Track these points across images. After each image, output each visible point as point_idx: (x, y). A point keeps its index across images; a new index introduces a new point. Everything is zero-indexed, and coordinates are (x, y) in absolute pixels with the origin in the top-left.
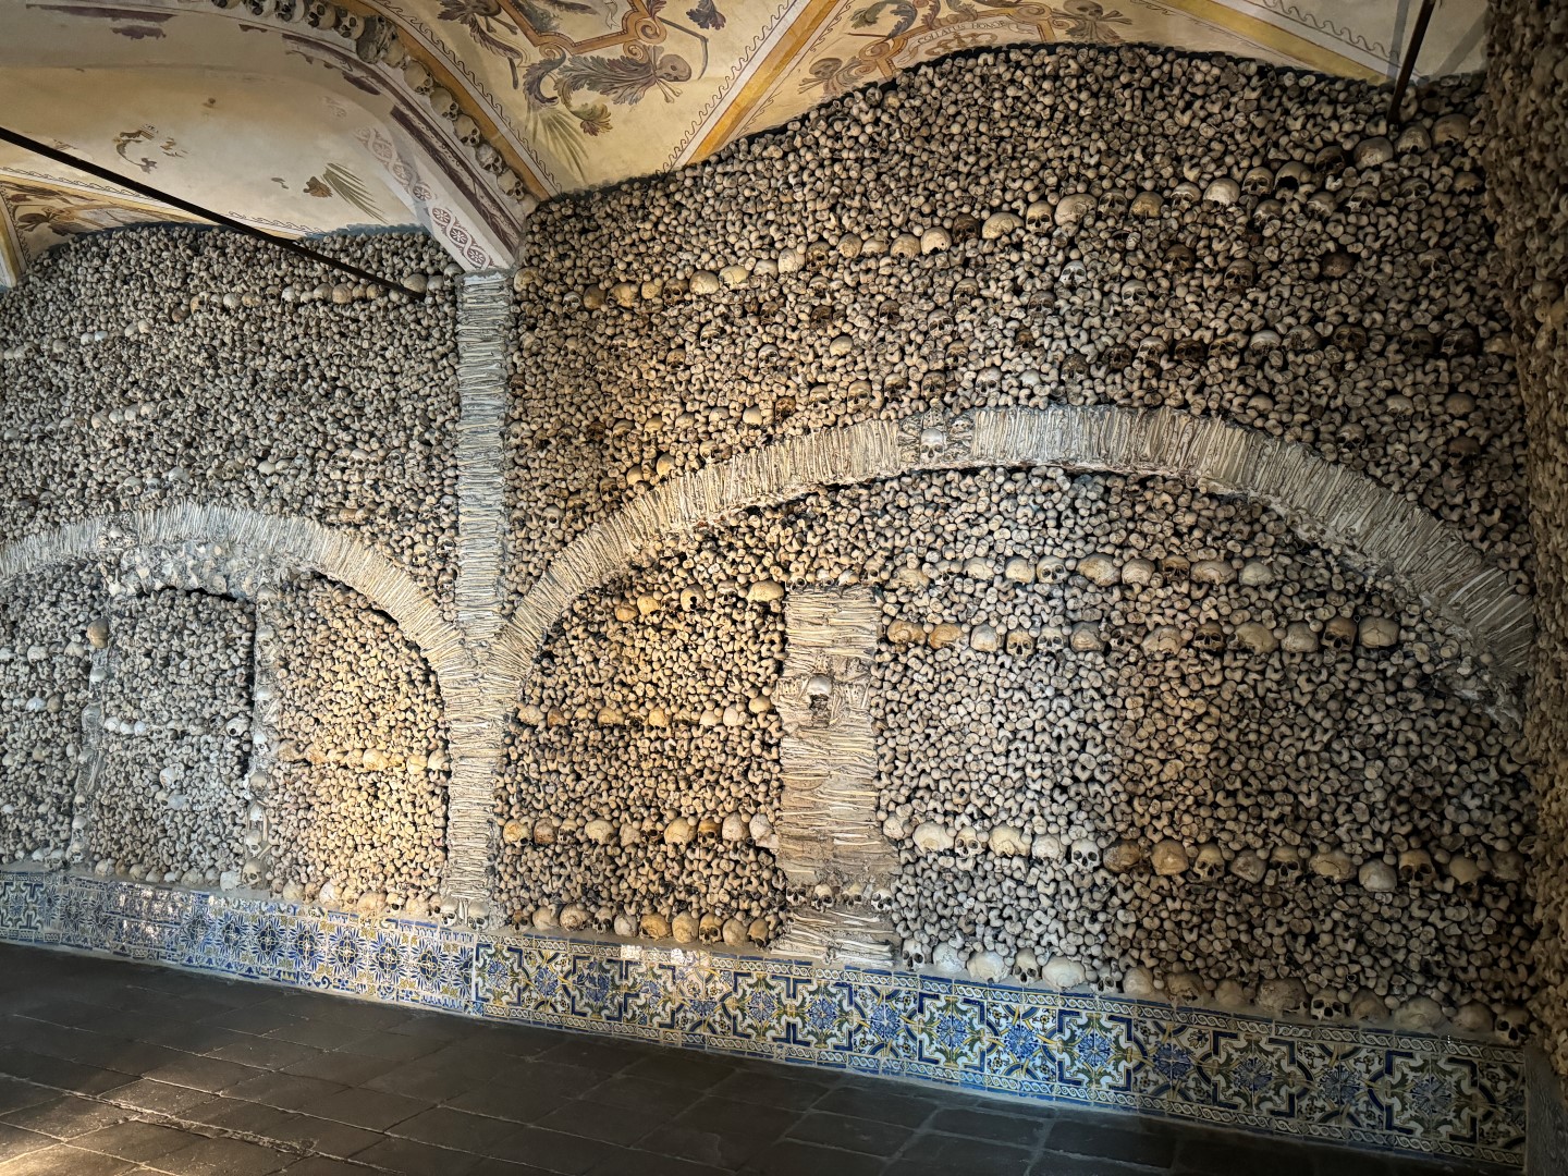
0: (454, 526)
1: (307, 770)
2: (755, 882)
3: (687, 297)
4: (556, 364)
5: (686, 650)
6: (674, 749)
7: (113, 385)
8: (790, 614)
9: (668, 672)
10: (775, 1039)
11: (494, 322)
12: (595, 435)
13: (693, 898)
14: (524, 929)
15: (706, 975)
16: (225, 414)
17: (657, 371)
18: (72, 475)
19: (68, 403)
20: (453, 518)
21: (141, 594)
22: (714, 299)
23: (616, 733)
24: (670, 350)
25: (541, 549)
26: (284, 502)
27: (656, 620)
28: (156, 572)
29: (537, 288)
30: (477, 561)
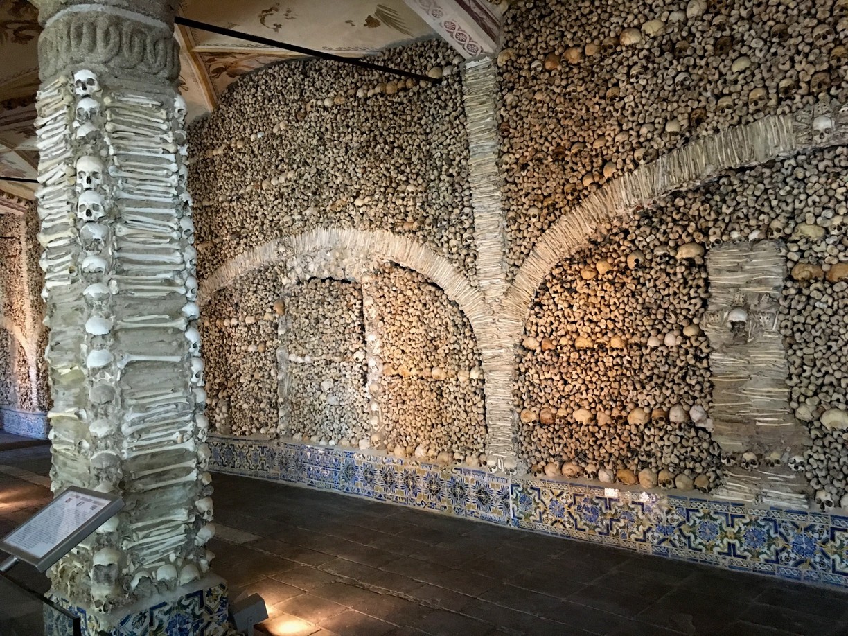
0: (472, 226)
1: (400, 380)
2: (697, 450)
3: (618, 49)
4: (529, 111)
5: (633, 296)
6: (630, 362)
7: (270, 162)
8: (710, 265)
9: (621, 312)
10: (719, 553)
11: (486, 90)
12: (559, 155)
13: (652, 460)
14: (539, 476)
15: (666, 509)
16: (332, 172)
17: (600, 105)
18: (256, 218)
19: (249, 177)
20: (471, 221)
21: (299, 283)
22: (639, 47)
23: (588, 353)
24: (608, 88)
25: (528, 236)
26: (371, 222)
27: (610, 277)
28: (305, 269)
29: (513, 62)
30: (488, 248)
